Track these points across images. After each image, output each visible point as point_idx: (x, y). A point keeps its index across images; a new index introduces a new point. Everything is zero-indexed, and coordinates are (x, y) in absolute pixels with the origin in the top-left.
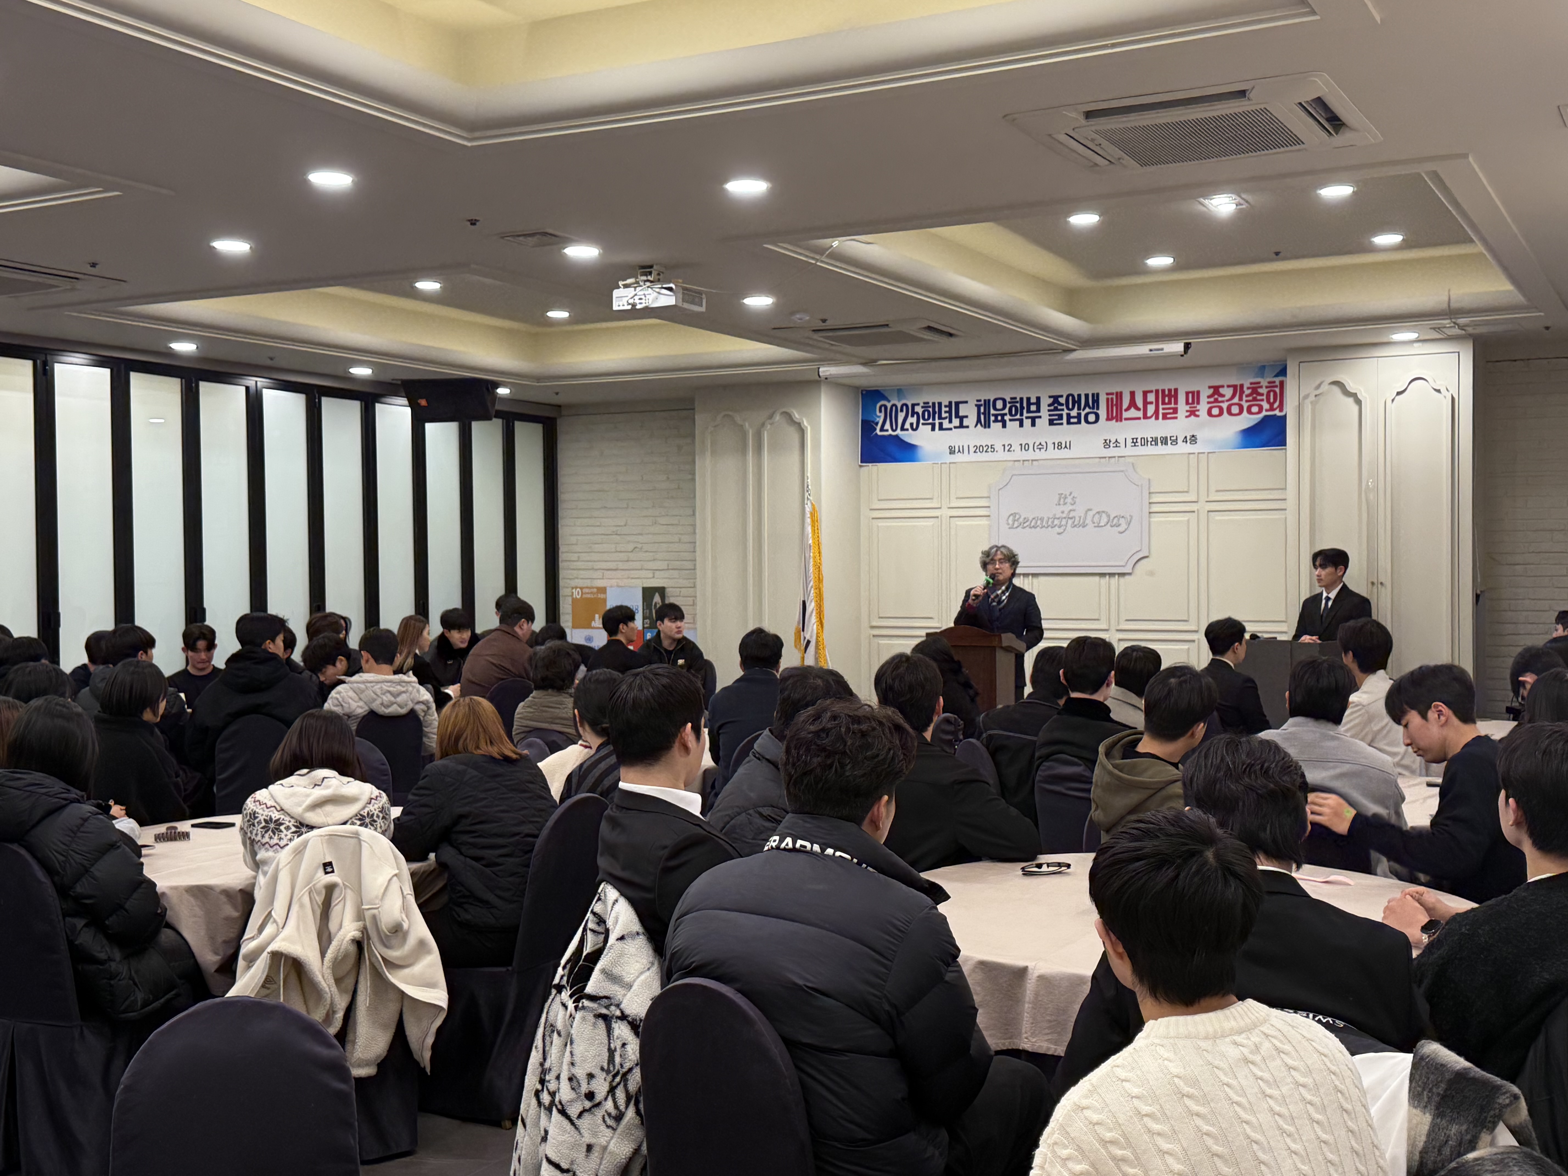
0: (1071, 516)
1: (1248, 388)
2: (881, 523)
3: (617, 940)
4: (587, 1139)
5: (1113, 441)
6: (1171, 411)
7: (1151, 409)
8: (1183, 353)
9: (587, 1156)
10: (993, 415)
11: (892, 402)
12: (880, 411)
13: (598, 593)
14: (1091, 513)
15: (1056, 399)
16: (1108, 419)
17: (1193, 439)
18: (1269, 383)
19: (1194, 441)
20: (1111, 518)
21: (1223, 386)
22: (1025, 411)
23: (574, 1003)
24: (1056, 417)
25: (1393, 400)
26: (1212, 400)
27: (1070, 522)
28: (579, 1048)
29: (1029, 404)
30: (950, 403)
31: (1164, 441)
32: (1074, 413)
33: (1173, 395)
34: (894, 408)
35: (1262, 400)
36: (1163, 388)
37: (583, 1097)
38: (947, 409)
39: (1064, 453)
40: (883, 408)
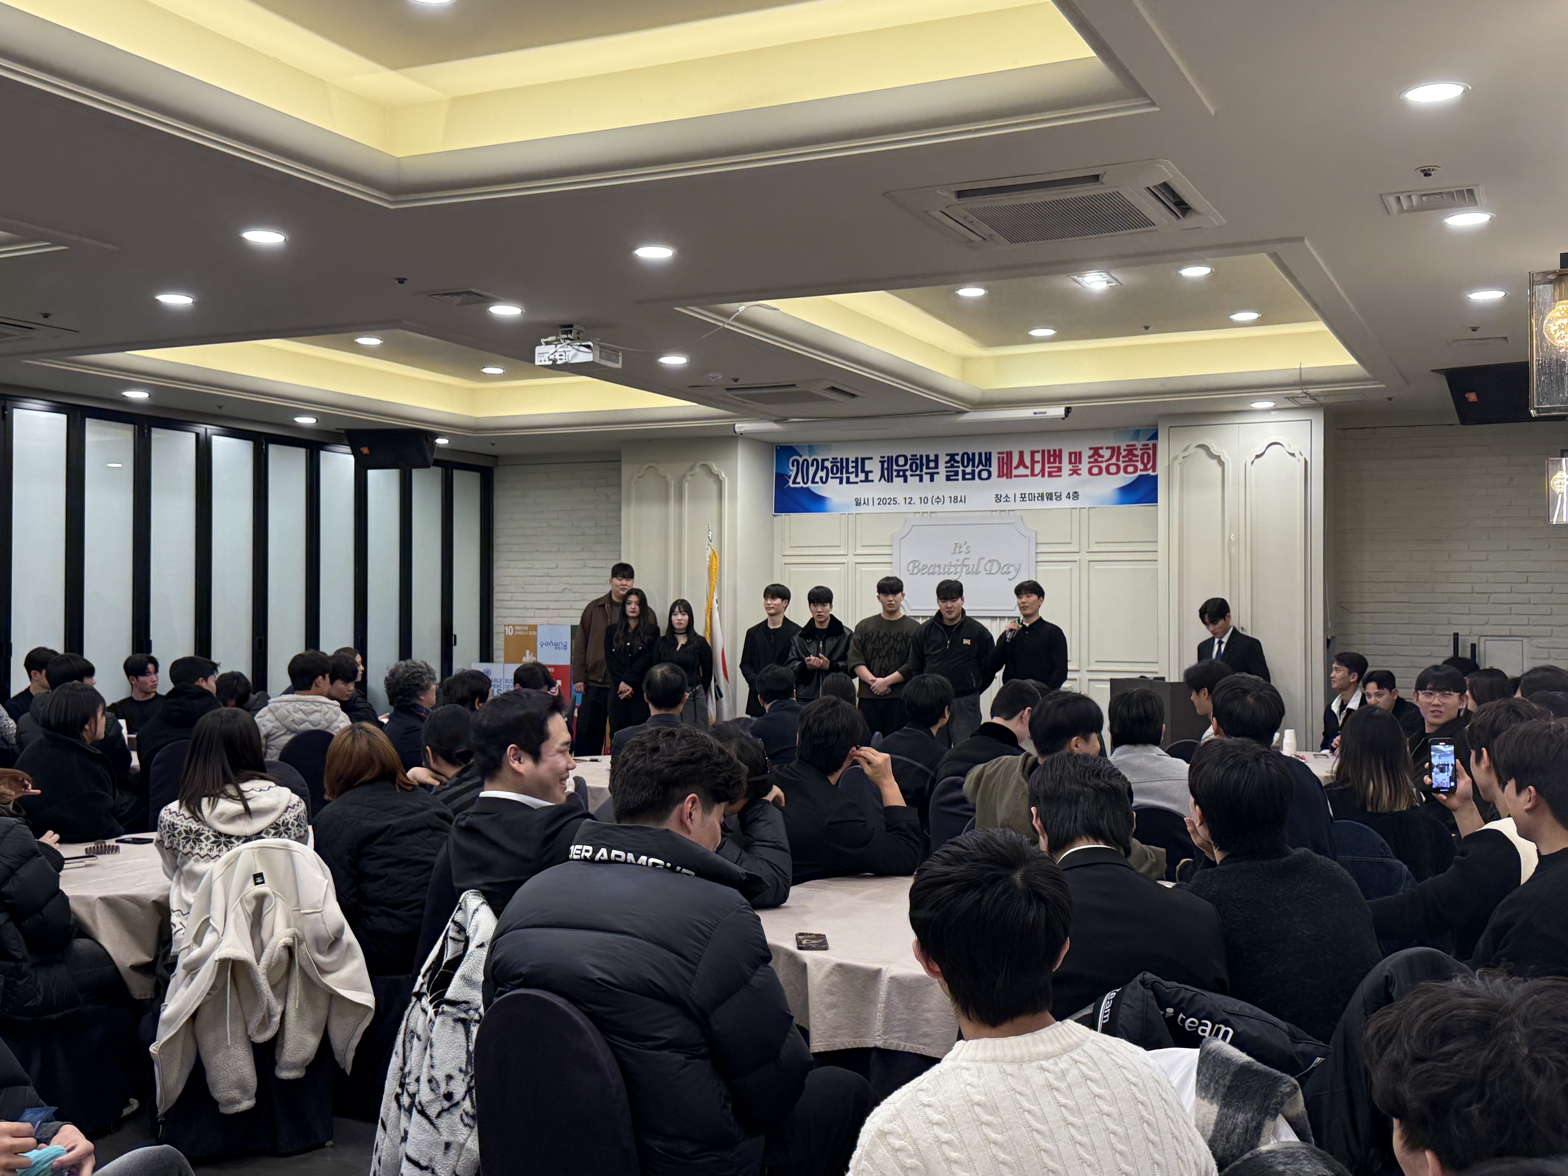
0: (965, 563)
1: (1125, 450)
2: (793, 569)
3: (477, 947)
4: (446, 1137)
5: (1004, 496)
6: (1056, 469)
7: (1038, 468)
8: (1064, 417)
9: (445, 1153)
10: (895, 470)
11: (803, 458)
12: (793, 466)
13: (529, 630)
14: (983, 562)
15: (952, 457)
16: (999, 476)
17: (1076, 495)
18: (1143, 445)
19: (1075, 497)
20: (1002, 566)
21: (1102, 448)
22: (924, 467)
23: (433, 1008)
24: (953, 473)
25: (1252, 463)
26: (1092, 460)
27: (965, 569)
28: (438, 1052)
29: (928, 461)
30: (857, 459)
31: (1050, 496)
32: (969, 470)
33: (1057, 456)
34: (805, 463)
35: (1137, 461)
36: (1049, 448)
37: (442, 1098)
38: (854, 464)
39: (960, 506)
40: (795, 463)
